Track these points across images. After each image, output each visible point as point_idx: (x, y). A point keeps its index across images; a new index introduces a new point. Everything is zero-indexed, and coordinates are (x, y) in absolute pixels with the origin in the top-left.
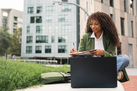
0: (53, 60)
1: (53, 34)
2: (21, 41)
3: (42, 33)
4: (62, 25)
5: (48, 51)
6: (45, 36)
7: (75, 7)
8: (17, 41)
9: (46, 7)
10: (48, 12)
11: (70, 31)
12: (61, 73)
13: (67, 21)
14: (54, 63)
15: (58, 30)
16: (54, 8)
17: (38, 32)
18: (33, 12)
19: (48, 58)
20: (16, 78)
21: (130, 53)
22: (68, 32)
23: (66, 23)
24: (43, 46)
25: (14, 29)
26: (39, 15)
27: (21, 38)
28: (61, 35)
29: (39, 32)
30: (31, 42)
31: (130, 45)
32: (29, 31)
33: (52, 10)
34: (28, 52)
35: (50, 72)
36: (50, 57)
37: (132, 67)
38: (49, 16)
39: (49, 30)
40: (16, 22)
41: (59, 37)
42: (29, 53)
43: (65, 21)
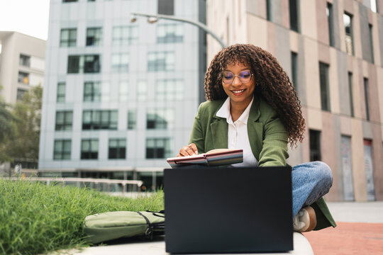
0: (130, 178)
1: (132, 106)
2: (39, 125)
3: (100, 100)
4: (157, 81)
5: (117, 152)
6: (109, 112)
7: (196, 29)
8: (27, 124)
9: (114, 28)
10: (117, 42)
11: (179, 97)
12: (141, 214)
13: (173, 70)
14: (134, 188)
15: (146, 94)
16: (135, 33)
17: (90, 98)
18: (75, 41)
19: (116, 175)
20: (7, 226)
21: (344, 159)
22: (175, 100)
23: (170, 75)
24: (103, 141)
25: (20, 90)
26: (91, 50)
27: (40, 114)
28: (156, 109)
29: (92, 100)
30: (68, 128)
31: (344, 139)
32: (63, 96)
33: (130, 39)
34: (60, 156)
35: (115, 210)
36: (122, 172)
37: (352, 199)
38: (120, 54)
39: (119, 94)
40: (24, 69)
41: (148, 115)
42: (63, 158)
43: (165, 70)
